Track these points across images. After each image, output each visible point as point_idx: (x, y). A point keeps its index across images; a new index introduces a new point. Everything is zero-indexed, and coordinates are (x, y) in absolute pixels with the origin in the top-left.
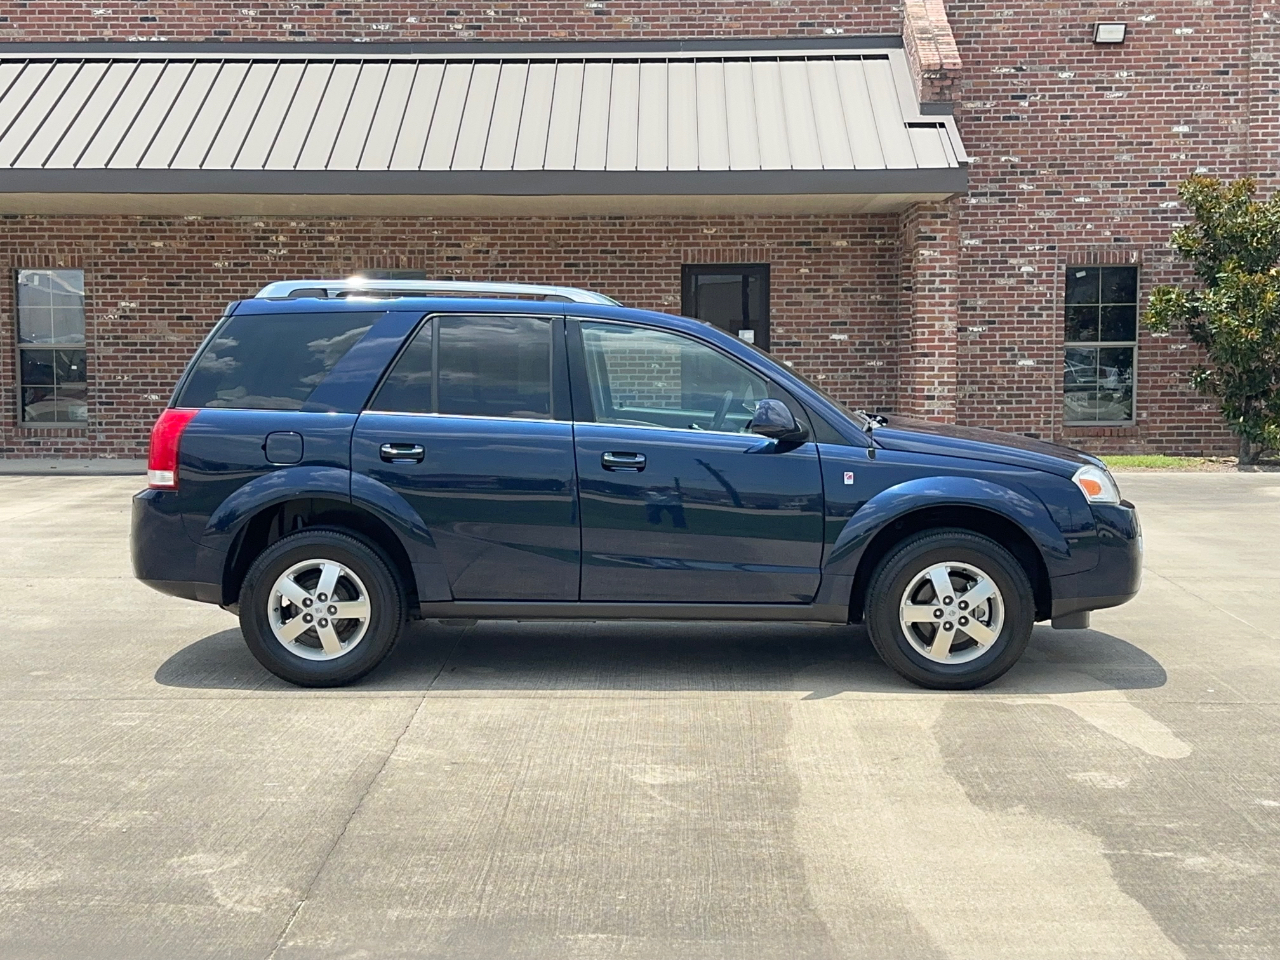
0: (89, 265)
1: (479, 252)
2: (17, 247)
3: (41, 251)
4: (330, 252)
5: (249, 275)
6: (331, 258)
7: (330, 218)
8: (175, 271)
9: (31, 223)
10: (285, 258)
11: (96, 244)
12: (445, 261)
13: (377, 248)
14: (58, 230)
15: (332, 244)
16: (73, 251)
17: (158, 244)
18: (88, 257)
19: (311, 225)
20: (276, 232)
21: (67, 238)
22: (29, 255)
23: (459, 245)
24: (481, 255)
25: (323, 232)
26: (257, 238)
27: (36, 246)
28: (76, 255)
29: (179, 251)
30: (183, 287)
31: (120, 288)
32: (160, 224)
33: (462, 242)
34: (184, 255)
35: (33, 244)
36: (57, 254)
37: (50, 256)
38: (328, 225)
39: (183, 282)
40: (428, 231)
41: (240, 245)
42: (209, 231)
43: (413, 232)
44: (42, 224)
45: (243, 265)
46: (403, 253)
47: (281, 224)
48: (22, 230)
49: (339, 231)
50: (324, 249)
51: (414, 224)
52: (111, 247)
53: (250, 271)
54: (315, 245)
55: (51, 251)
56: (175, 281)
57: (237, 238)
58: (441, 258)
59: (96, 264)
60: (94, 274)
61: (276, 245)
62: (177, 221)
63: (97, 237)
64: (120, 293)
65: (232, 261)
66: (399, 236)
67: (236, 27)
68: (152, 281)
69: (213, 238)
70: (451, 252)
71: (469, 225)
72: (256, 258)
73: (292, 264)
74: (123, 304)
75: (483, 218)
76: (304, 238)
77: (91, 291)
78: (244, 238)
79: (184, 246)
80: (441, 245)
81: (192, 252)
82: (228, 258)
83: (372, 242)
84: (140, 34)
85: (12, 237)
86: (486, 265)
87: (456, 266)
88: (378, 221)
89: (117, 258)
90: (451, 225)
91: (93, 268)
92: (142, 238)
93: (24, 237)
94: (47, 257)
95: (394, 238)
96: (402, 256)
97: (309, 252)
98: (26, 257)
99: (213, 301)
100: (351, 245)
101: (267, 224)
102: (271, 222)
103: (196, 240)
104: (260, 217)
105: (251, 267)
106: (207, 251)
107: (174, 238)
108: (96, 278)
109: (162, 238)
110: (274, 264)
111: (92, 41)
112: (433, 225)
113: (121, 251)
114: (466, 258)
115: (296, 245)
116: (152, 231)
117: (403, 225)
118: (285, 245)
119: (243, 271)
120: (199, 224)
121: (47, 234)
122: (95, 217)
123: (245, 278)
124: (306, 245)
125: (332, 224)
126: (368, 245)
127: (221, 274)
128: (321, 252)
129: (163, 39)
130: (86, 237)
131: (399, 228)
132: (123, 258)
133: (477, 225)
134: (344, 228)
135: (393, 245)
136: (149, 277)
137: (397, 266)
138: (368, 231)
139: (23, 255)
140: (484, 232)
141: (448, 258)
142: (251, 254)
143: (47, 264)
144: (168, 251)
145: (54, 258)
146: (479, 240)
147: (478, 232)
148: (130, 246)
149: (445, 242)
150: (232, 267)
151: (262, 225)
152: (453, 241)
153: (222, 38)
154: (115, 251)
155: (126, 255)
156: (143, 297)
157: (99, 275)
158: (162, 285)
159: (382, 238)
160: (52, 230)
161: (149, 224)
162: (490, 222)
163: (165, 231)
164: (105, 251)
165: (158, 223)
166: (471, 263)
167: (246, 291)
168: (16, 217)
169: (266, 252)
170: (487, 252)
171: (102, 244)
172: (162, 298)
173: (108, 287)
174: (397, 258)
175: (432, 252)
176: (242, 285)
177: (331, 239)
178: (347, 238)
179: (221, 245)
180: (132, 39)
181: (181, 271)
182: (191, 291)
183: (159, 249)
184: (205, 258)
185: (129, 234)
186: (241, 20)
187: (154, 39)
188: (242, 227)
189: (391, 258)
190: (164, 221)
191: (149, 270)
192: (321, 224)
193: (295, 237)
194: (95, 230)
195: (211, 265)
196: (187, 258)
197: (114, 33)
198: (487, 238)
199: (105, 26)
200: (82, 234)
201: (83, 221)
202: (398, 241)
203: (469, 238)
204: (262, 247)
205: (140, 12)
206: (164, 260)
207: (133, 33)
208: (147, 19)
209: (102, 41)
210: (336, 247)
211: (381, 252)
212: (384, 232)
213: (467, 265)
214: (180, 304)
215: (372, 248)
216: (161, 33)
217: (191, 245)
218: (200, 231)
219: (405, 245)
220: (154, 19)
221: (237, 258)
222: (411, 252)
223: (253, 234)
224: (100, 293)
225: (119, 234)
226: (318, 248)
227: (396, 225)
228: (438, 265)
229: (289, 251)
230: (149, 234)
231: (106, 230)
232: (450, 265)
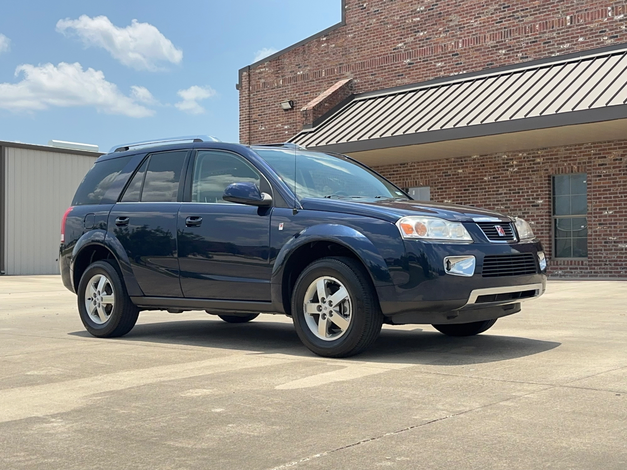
0: (432, 183)
1: (617, 160)
2: (405, 178)
3: (414, 179)
4: (538, 167)
5: (499, 182)
6: (538, 170)
7: (538, 150)
8: (467, 183)
9: (410, 166)
10: (517, 172)
11: (435, 174)
12: (597, 167)
13: (562, 163)
14: (421, 169)
15: (539, 163)
16: (426, 178)
17: (460, 171)
18: (432, 180)
19: (529, 154)
20: (512, 159)
21: (424, 172)
22: (409, 181)
23: (605, 157)
24: (617, 162)
25: (535, 157)
26: (504, 163)
27: (412, 177)
28: (427, 179)
29: (469, 173)
30: (471, 191)
31: (444, 193)
32: (462, 161)
33: (607, 155)
34: (471, 175)
35: (410, 176)
36: (420, 180)
37: (417, 180)
38: (537, 153)
39: (470, 188)
40: (589, 151)
41: (496, 168)
42: (482, 162)
43: (580, 152)
44: (414, 166)
45: (497, 178)
46: (575, 164)
47: (515, 155)
48: (407, 170)
49: (543, 156)
50: (535, 166)
51: (581, 148)
52: (441, 174)
53: (500, 180)
54: (531, 164)
55: (417, 178)
56: (467, 188)
57: (495, 164)
58: (596, 165)
59: (435, 183)
60: (434, 188)
61: (512, 166)
62: (469, 159)
63: (435, 170)
64: (444, 196)
65: (492, 177)
66: (573, 155)
67: (496, 60)
68: (457, 189)
69: (484, 165)
70: (600, 161)
71: (611, 145)
72: (503, 174)
73: (519, 176)
74: (446, 201)
75: (619, 141)
76: (525, 161)
77: (433, 196)
78: (497, 164)
79: (472, 171)
80: (595, 158)
81: (474, 173)
82: (490, 175)
83: (559, 160)
84: (455, 71)
85: (403, 174)
86: (620, 167)
87: (604, 169)
88: (563, 149)
89: (443, 179)
90: (601, 146)
91: (434, 185)
92: (454, 169)
93: (407, 173)
94: (416, 181)
95: (570, 157)
96: (574, 166)
97: (528, 168)
98: (408, 182)
99: (483, 197)
100: (548, 162)
101: (508, 156)
102: (510, 155)
103: (477, 167)
104: (505, 153)
105: (501, 178)
106: (481, 172)
107: (467, 167)
108: (435, 189)
109: (462, 168)
110: (512, 176)
111: (436, 79)
112: (591, 147)
113: (445, 176)
114: (609, 164)
115: (522, 165)
116: (458, 165)
117: (575, 149)
118: (516, 166)
119: (497, 181)
120: (478, 160)
121: (416, 171)
122: (435, 161)
123: (498, 184)
124: (526, 165)
125: (539, 152)
126: (557, 162)
127: (487, 183)
128: (533, 167)
129: (465, 72)
130: (432, 171)
131: (573, 151)
132: (446, 179)
133: (615, 145)
134: (545, 154)
135: (570, 160)
136: (456, 187)
137: (572, 172)
138: (557, 154)
139: (407, 181)
140: (619, 148)
141: (599, 165)
142: (501, 172)
143: (416, 185)
144: (465, 174)
145: (419, 182)
146: (616, 153)
147: (616, 149)
148: (449, 173)
149: (597, 156)
150: (492, 179)
151: (506, 157)
152: (602, 156)
153: (490, 67)
154: (443, 176)
155: (447, 177)
156: (454, 197)
157: (436, 188)
158: (461, 190)
159: (565, 158)
160: (418, 169)
161: (457, 162)
162: (622, 142)
163: (463, 164)
164: (439, 176)
165: (461, 160)
166: (612, 166)
167: (498, 191)
168: (404, 164)
169: (508, 170)
170: (621, 159)
171: (438, 173)
172: (461, 197)
173: (440, 193)
174: (572, 167)
175: (591, 162)
176: (496, 188)
177: (538, 160)
178: (547, 159)
179: (487, 168)
180: (452, 74)
181: (470, 183)
182: (474, 193)
183: (461, 173)
184: (480, 176)
185: (449, 167)
186: (498, 56)
187: (461, 73)
188: (497, 159)
189: (569, 168)
190: (463, 159)
191: (457, 184)
192: (534, 153)
193: (521, 161)
194: (435, 167)
195: (483, 179)
196: (473, 176)
197: (445, 73)
198: (621, 152)
199: (441, 71)
200: (430, 169)
201: (431, 163)
202: (572, 158)
203: (611, 153)
204: (506, 168)
205: (456, 61)
206: (463, 179)
207: (452, 72)
208: (458, 64)
209: (439, 78)
210: (541, 164)
211: (563, 165)
212: (565, 154)
213: (609, 168)
214: (469, 200)
215: (559, 163)
216: (464, 70)
217: (474, 170)
218: (478, 163)
219: (576, 160)
220: (461, 63)
221: (494, 175)
222: (579, 163)
223: (502, 162)
224: (437, 197)
225: (444, 168)
226: (532, 166)
227: (571, 150)
228: (594, 169)
229: (519, 169)
230: (457, 166)
231: (439, 166)
232: (600, 169)
